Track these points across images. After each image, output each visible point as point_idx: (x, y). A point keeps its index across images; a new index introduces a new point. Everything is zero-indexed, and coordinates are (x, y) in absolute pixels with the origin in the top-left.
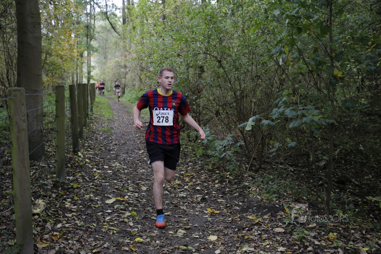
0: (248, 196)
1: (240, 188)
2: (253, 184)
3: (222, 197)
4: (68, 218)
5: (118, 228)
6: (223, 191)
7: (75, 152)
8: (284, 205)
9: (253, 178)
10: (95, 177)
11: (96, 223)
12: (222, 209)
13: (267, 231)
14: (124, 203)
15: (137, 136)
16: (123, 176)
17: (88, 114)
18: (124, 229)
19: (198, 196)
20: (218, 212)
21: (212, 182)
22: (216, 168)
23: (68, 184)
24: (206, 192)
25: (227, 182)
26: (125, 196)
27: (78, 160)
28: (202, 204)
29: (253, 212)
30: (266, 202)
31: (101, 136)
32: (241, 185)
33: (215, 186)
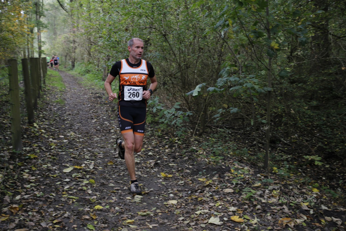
0: (196, 159)
1: (189, 152)
2: (200, 147)
3: (173, 161)
4: (26, 189)
5: (77, 196)
6: (173, 155)
7: (31, 123)
8: (230, 166)
9: (199, 142)
10: (51, 147)
11: (55, 192)
12: (174, 172)
13: (218, 192)
14: (81, 171)
15: (89, 106)
16: (79, 145)
17: (41, 87)
18: (83, 197)
19: (151, 161)
20: (171, 176)
21: (163, 147)
22: (164, 134)
23: (25, 155)
24: (158, 157)
25: (176, 147)
26: (82, 164)
27: (34, 131)
28: (155, 169)
29: (203, 175)
30: (213, 164)
31: (54, 107)
32: (190, 149)
33: (165, 151)
